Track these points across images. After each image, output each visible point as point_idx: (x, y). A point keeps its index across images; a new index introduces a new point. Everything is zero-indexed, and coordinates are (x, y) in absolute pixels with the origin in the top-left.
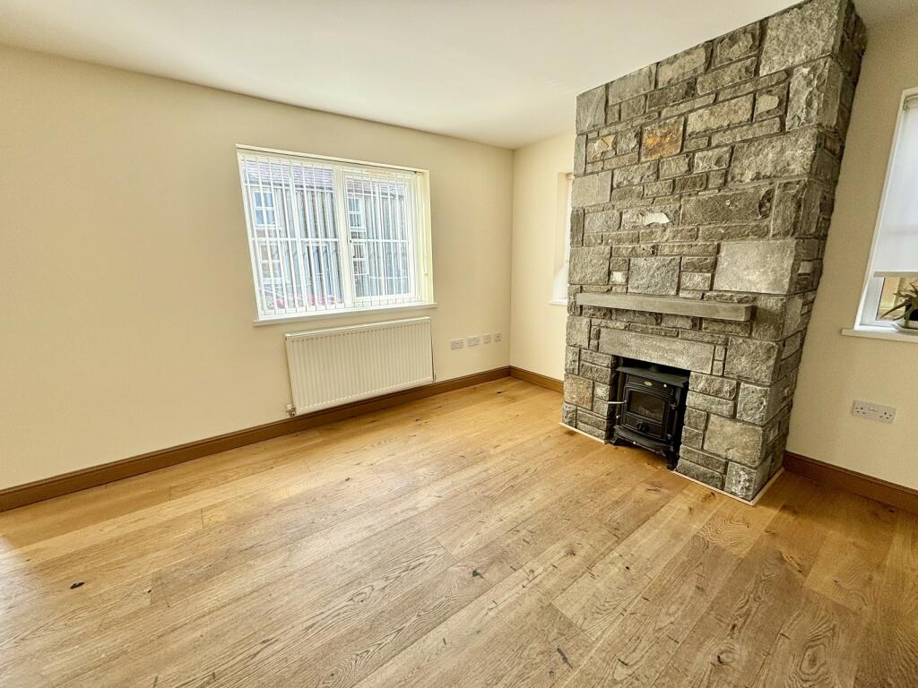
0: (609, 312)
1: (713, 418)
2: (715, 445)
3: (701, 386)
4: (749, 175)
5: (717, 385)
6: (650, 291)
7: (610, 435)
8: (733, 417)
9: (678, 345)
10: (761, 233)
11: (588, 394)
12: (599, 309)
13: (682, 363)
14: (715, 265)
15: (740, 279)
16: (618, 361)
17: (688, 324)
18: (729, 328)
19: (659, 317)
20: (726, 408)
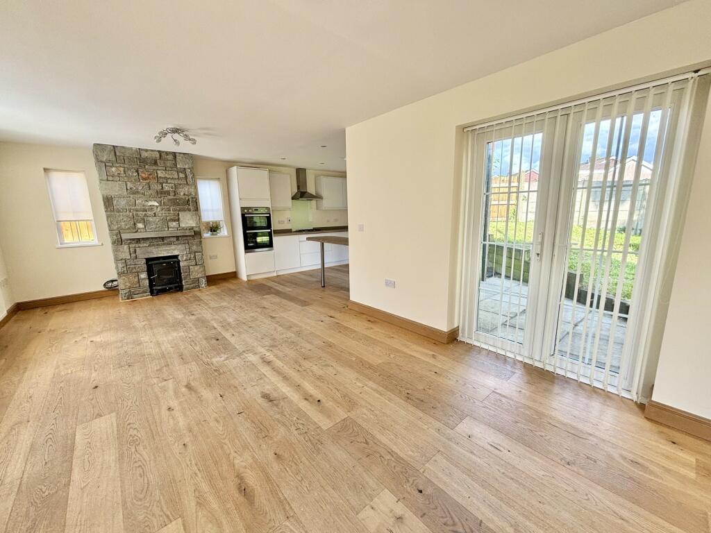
0: (138, 240)
1: (191, 267)
2: (194, 275)
3: (185, 258)
4: (182, 194)
5: (189, 256)
6: (157, 229)
7: (152, 293)
8: (196, 265)
9: (173, 247)
10: (190, 210)
11: (136, 280)
12: (133, 239)
13: (176, 253)
14: (179, 219)
15: (187, 223)
16: (148, 260)
17: (175, 239)
18: (188, 238)
19: (163, 238)
20: (194, 263)
